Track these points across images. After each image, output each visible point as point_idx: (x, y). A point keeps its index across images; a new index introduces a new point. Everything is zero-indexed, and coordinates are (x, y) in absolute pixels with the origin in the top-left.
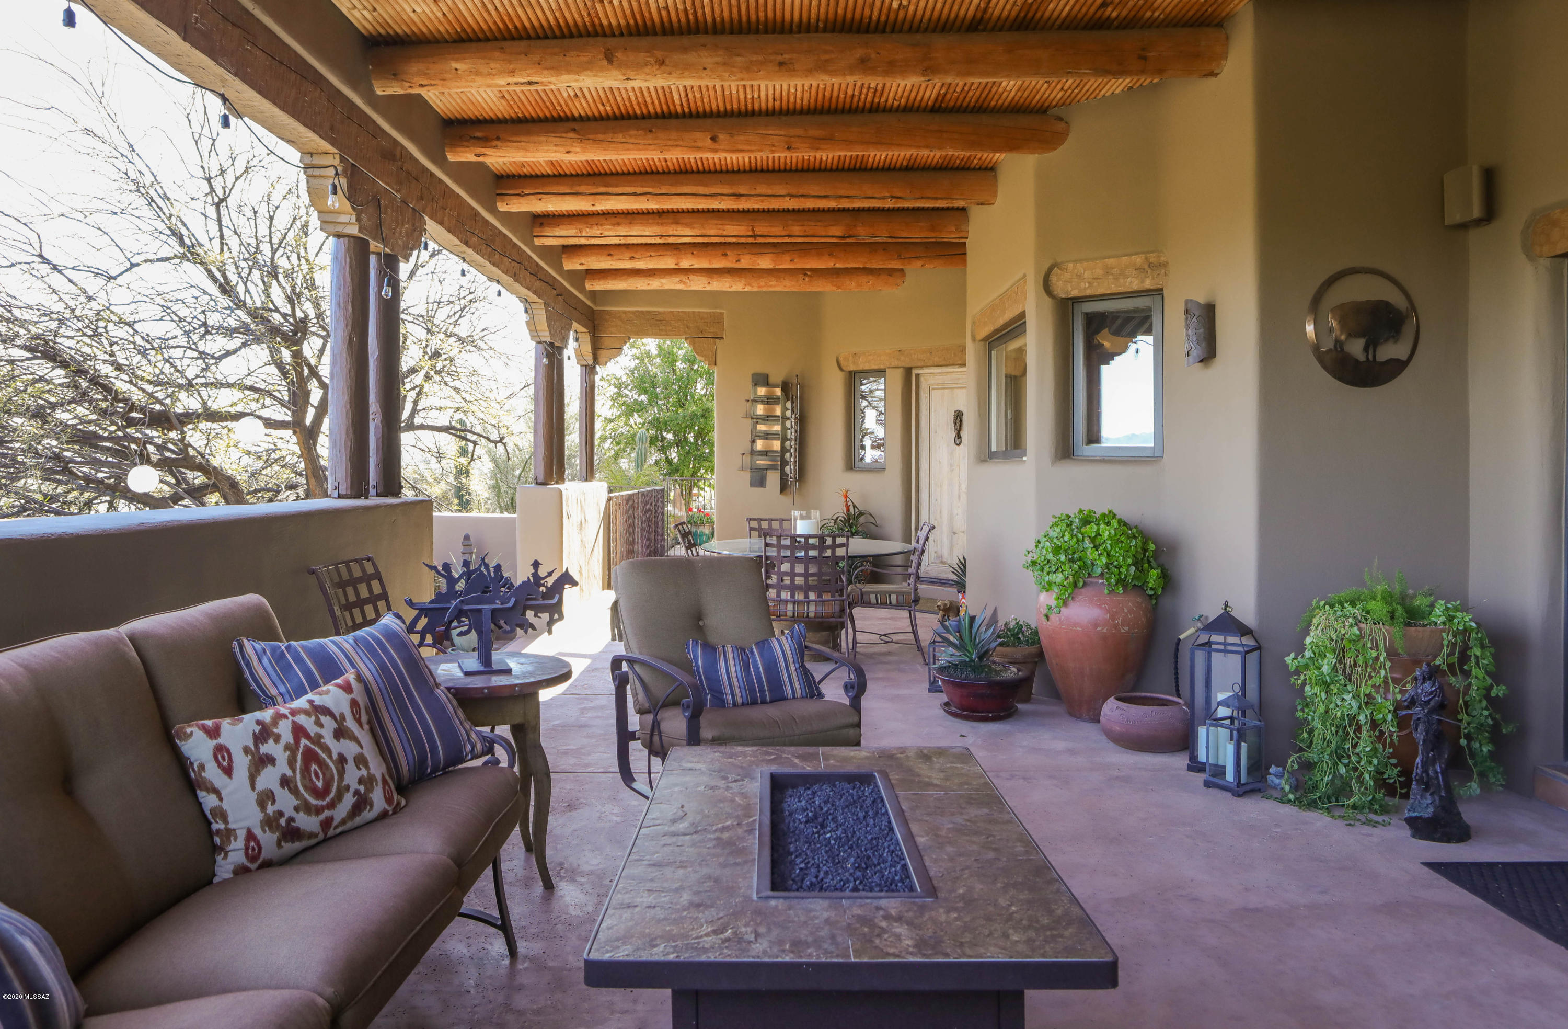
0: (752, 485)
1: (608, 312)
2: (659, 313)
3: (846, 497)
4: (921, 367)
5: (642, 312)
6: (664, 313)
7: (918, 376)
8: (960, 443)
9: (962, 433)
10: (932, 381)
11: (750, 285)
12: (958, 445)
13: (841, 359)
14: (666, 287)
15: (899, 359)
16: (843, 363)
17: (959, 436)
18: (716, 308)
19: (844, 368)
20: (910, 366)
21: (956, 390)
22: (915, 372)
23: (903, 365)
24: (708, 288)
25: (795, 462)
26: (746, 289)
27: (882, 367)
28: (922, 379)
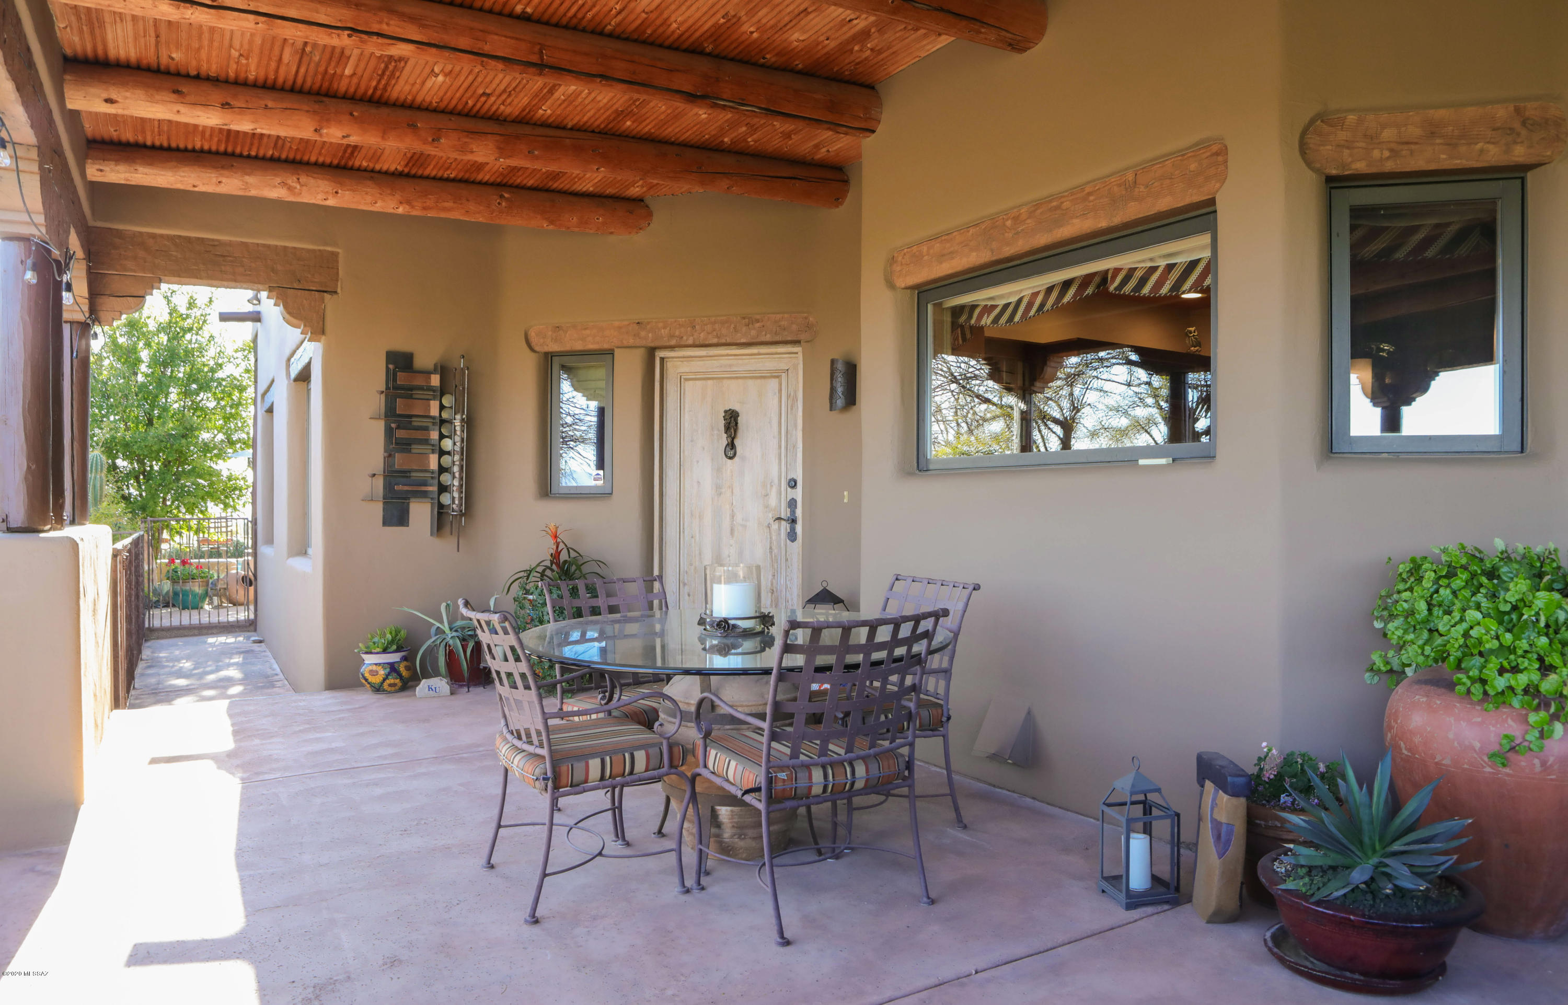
0: (385, 523)
1: (119, 234)
2: (220, 243)
3: (555, 537)
4: (672, 348)
5: (189, 240)
6: (230, 244)
7: (662, 359)
8: (735, 454)
9: (736, 442)
10: (684, 368)
11: (408, 202)
12: (731, 458)
13: (532, 334)
14: (253, 193)
15: (636, 335)
16: (534, 340)
17: (732, 445)
18: (326, 244)
19: (537, 349)
20: (652, 345)
21: (725, 381)
22: (659, 354)
23: (644, 343)
24: (331, 202)
25: (461, 486)
26: (401, 210)
27: (606, 346)
28: (669, 365)
